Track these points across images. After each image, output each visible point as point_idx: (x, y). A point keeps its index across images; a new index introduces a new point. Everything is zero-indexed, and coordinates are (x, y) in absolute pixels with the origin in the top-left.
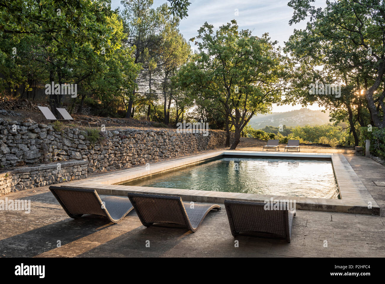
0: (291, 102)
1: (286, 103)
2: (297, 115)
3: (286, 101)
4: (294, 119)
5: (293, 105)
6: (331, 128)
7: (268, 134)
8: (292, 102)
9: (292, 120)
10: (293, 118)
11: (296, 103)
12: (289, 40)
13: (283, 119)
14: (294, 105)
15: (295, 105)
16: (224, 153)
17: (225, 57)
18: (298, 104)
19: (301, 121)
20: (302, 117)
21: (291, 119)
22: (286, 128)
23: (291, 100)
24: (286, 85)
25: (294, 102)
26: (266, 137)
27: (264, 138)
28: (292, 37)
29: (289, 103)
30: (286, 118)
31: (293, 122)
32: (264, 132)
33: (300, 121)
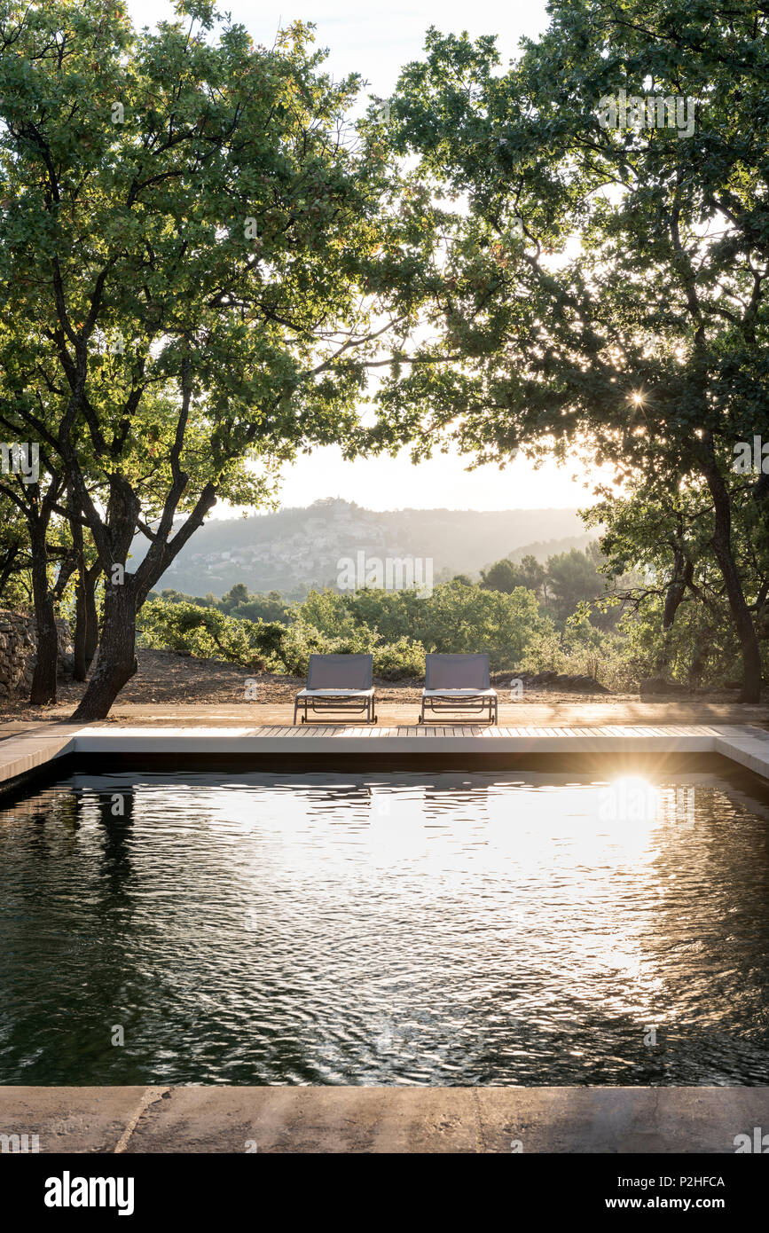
0: (406, 438)
1: (380, 447)
2: (297, 536)
3: (381, 435)
4: (283, 557)
5: (416, 459)
6: (486, 599)
7: (248, 629)
8: (415, 443)
9: (271, 558)
10: (276, 548)
11: (435, 449)
12: (400, 86)
13: (225, 555)
14: (422, 458)
15: (428, 456)
16: (74, 741)
17: (79, 137)
18: (444, 451)
19: (317, 563)
20: (320, 543)
21: (266, 557)
22: (246, 600)
23: (405, 431)
24: (405, 335)
25: (425, 439)
26: (234, 645)
27: (222, 650)
28: (415, 75)
29: (396, 448)
30: (243, 550)
31: (279, 568)
32: (219, 615)
33: (310, 565)
